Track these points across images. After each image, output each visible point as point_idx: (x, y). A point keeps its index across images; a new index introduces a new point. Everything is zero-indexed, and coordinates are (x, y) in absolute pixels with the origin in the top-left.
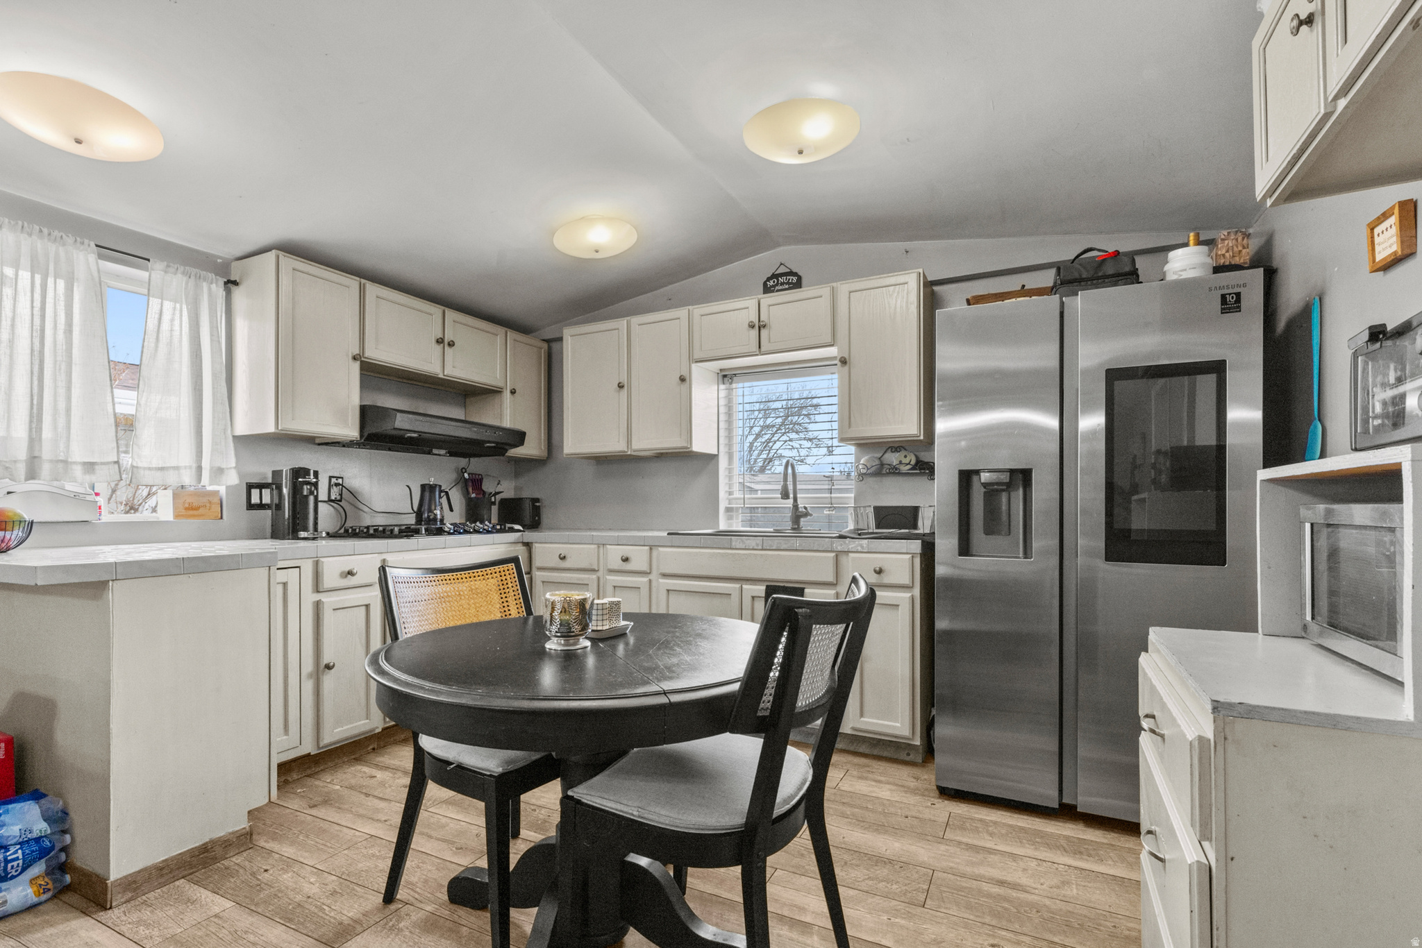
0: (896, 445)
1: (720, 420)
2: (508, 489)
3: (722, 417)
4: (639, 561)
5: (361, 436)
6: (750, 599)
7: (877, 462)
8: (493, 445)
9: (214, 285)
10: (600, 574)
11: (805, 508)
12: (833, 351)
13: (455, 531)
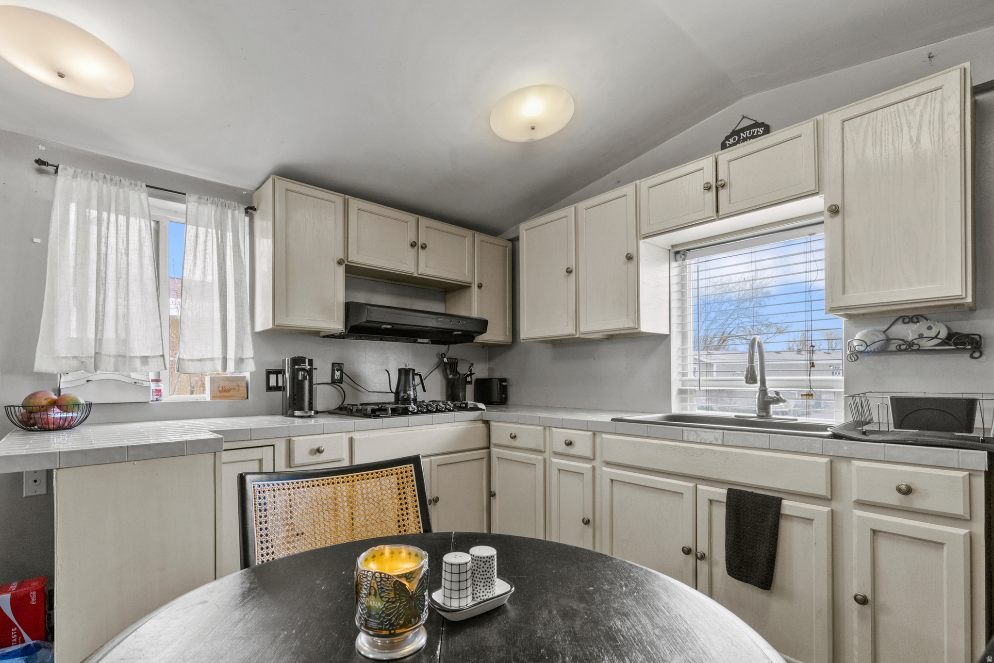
0: (911, 314)
1: (672, 299)
2: (481, 371)
3: (674, 296)
4: (583, 446)
5: (346, 329)
6: (707, 502)
7: (882, 337)
8: (460, 333)
9: (237, 211)
10: (546, 455)
11: (777, 393)
12: (817, 203)
13: (418, 411)
